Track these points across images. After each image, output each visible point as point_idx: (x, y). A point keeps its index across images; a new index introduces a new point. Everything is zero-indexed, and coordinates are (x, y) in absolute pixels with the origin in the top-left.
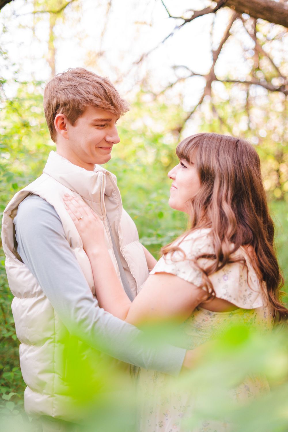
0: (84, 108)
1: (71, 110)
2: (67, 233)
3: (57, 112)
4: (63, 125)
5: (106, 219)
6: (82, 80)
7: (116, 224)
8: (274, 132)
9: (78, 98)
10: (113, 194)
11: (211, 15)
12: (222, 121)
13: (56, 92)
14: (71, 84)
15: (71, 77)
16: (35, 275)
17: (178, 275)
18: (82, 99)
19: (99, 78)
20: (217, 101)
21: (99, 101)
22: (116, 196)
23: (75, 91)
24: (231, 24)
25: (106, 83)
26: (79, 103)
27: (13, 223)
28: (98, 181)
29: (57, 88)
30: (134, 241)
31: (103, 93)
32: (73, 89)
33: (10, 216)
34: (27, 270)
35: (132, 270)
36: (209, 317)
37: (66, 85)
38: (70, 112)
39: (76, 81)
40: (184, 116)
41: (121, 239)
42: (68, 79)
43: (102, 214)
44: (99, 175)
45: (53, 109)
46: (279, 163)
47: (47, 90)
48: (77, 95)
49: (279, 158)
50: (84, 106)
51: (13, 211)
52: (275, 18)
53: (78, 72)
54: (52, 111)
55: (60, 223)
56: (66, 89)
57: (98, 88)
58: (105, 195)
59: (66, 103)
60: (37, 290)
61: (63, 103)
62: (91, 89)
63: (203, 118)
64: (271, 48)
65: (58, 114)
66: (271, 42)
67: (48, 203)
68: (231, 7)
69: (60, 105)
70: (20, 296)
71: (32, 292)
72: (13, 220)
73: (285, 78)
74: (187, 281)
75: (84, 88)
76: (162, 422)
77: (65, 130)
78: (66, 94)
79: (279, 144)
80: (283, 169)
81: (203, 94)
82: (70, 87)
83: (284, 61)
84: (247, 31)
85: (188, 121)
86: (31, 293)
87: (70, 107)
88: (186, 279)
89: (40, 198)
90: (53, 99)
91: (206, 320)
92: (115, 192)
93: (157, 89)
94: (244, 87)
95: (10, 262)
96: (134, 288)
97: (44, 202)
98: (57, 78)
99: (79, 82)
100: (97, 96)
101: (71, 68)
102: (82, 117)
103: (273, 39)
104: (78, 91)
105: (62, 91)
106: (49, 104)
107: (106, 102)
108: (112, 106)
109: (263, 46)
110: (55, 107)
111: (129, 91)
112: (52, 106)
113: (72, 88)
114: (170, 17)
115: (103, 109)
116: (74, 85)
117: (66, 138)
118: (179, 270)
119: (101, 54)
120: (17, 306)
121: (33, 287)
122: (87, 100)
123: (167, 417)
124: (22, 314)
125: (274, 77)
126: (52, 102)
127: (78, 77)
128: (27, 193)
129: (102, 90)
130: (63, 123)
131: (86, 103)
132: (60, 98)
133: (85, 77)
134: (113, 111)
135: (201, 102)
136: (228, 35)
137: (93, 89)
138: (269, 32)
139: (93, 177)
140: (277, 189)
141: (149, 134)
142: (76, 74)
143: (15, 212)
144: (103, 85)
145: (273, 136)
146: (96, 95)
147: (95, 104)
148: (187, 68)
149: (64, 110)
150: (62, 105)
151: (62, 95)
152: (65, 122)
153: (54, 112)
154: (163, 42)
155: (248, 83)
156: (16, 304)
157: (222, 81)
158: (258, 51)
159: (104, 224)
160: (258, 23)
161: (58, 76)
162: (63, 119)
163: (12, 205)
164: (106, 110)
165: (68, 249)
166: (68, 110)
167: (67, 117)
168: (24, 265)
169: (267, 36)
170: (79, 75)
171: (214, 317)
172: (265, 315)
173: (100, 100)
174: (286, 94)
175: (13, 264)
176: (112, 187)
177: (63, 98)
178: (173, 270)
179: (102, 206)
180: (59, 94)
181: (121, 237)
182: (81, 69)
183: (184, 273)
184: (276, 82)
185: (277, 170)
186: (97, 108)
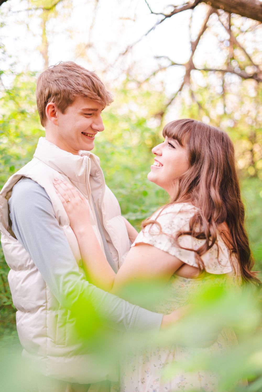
0: (74, 98)
1: (61, 99)
2: (56, 212)
3: (48, 101)
4: (53, 113)
5: (91, 198)
6: (72, 73)
7: (100, 202)
8: (248, 116)
9: (69, 88)
10: (97, 174)
11: (189, 11)
12: (200, 106)
13: (48, 83)
14: (63, 76)
15: (62, 70)
16: (27, 250)
17: (155, 246)
18: (72, 90)
19: (88, 71)
20: (195, 88)
21: (87, 92)
22: (99, 176)
23: (66, 82)
24: (208, 18)
25: (94, 76)
26: (69, 93)
27: (8, 204)
28: (84, 164)
29: (50, 79)
30: (116, 215)
31: (91, 84)
32: (65, 81)
33: (5, 197)
34: (20, 245)
35: (114, 242)
36: (184, 283)
37: (58, 77)
38: (60, 101)
39: (67, 73)
40: (166, 102)
41: (104, 215)
42: (59, 71)
43: (88, 193)
44: (85, 159)
45: (45, 98)
46: (253, 144)
47: (40, 80)
48: (68, 86)
49: (253, 139)
50: (74, 96)
51: (8, 193)
52: (247, 12)
53: (69, 65)
54: (44, 100)
55: (50, 203)
56: (58, 80)
57: (86, 80)
58: (90, 175)
59: (57, 93)
60: (30, 264)
61: (55, 92)
62: (81, 81)
63: (183, 103)
64: (245, 40)
65: (49, 102)
66: (245, 34)
67: (39, 185)
68: (208, 3)
69: (52, 95)
70: (15, 268)
71: (26, 265)
72: (8, 201)
73: (257, 66)
74: (163, 251)
75: (74, 80)
76: (144, 378)
77: (55, 118)
78: (58, 85)
79: (252, 126)
80: (257, 149)
81: (183, 81)
82: (62, 78)
83: (256, 51)
84: (223, 24)
85: (170, 106)
86: (24, 266)
87: (61, 97)
88: (162, 249)
89: (32, 181)
90: (45, 89)
91: (182, 287)
92: (99, 172)
93: (141, 78)
94: (220, 75)
95: (5, 238)
96: (116, 259)
97: (36, 184)
98: (49, 70)
99: (69, 75)
100: (86, 88)
101: (62, 62)
102: (71, 106)
103: (246, 31)
104: (68, 82)
105: (54, 81)
106: (42, 93)
107: (94, 93)
108: (99, 97)
109: (237, 38)
110: (47, 96)
111: (116, 80)
112: (44, 95)
113: (63, 79)
114: (152, 13)
115: (91, 99)
116: (66, 77)
117: (56, 124)
118: (155, 241)
119: (89, 46)
120: (12, 278)
121: (27, 261)
122: (77, 91)
123: (148, 374)
124: (17, 285)
125: (247, 65)
126: (44, 91)
127: (68, 69)
128: (20, 176)
129: (90, 82)
130: (54, 111)
131: (76, 93)
132: (52, 88)
133: (75, 70)
134: (100, 101)
135: (180, 90)
136: (205, 28)
137: (82, 81)
138: (243, 25)
139: (79, 161)
140: (251, 167)
141: (134, 118)
142: (67, 66)
143: (9, 193)
144: (91, 77)
145: (246, 119)
146: (85, 86)
147: (84, 94)
148: (169, 59)
149: (55, 99)
150: (53, 94)
151: (54, 86)
152: (55, 110)
153: (46, 101)
154: (146, 35)
155: (223, 72)
156: (12, 275)
157: (199, 70)
158: (233, 43)
159: (89, 202)
160: (232, 17)
161: (50, 68)
162: (53, 107)
163: (7, 188)
164: (94, 100)
165: (58, 227)
166: (59, 99)
167: (58, 105)
168: (18, 242)
169: (241, 28)
170: (70, 68)
171: (189, 284)
172: (234, 280)
173: (89, 91)
174: (258, 81)
175: (8, 241)
176: (96, 168)
177: (54, 88)
178: (150, 241)
179: (87, 187)
180: (51, 84)
181: (104, 213)
182: (72, 63)
183: (160, 243)
184: (250, 70)
185: (251, 150)
186: (86, 98)
